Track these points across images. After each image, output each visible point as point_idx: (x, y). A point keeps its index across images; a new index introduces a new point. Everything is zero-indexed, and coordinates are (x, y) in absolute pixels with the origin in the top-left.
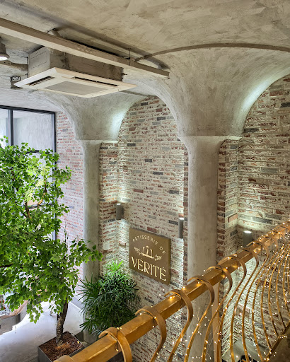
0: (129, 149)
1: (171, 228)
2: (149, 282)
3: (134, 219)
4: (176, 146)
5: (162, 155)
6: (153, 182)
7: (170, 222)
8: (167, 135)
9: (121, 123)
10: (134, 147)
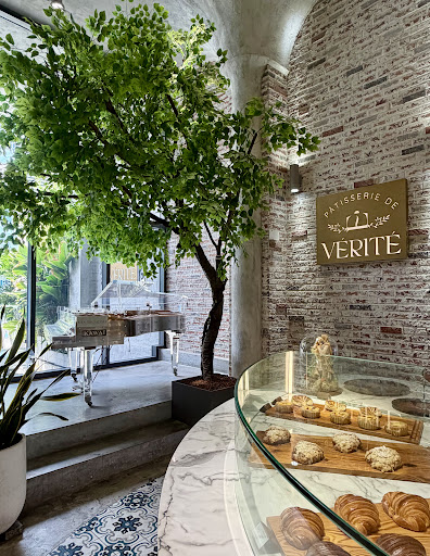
0: (312, 72)
1: (408, 162)
2: (359, 275)
3: (323, 183)
4: (414, 18)
5: (384, 47)
6: (363, 104)
7: (404, 153)
8: (395, 10)
9: (295, 39)
10: (322, 65)
